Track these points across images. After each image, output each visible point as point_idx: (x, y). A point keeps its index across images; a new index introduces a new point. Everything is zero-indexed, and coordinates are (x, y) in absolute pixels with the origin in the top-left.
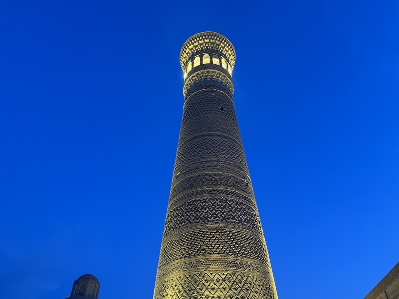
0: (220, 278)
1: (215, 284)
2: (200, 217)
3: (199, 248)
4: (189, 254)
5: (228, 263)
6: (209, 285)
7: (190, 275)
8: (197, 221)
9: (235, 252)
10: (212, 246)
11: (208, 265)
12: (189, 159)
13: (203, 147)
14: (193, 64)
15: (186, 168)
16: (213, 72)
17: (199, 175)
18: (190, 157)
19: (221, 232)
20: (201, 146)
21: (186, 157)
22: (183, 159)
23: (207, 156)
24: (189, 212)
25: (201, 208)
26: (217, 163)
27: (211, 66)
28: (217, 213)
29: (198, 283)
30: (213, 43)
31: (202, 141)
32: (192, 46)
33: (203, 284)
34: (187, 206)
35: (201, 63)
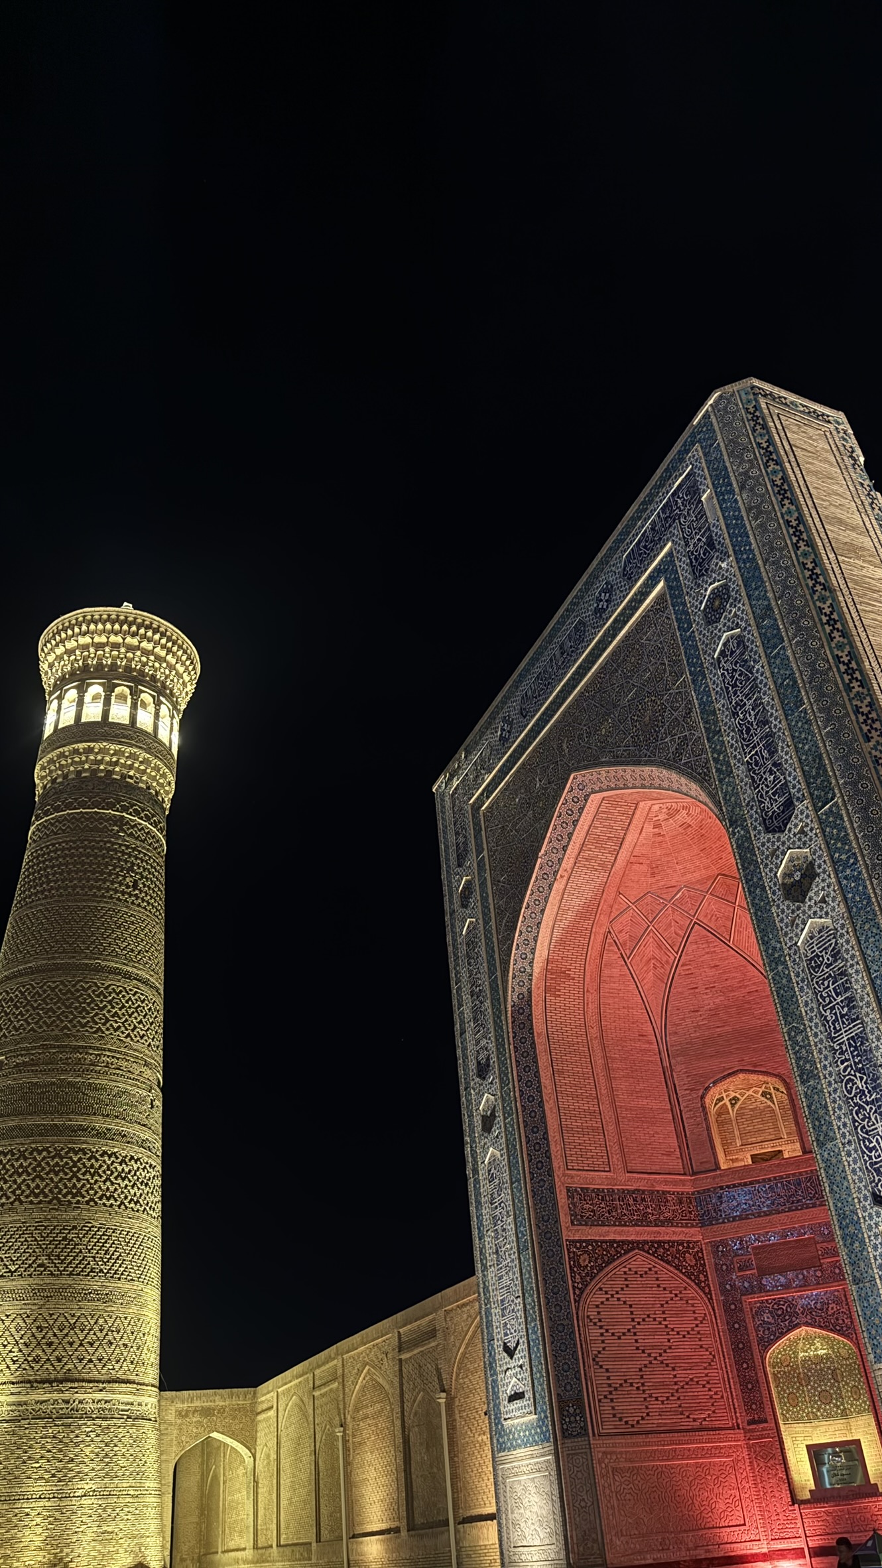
0: (66, 1324)
1: (55, 1335)
2: (42, 1192)
3: (34, 1261)
4: (10, 1271)
5: (85, 1294)
6: (43, 1338)
7: (7, 1316)
9: (101, 1271)
10: (59, 1259)
12: (32, 1029)
13: (73, 1003)
14: (80, 703)
15: (23, 1052)
16: (132, 756)
17: (54, 1083)
18: (36, 1023)
19: (81, 1230)
20: (68, 999)
21: (26, 1020)
22: (18, 1022)
23: (78, 1031)
24: (20, 1175)
25: (48, 1169)
26: (99, 1055)
27: (129, 733)
28: (79, 1186)
29: (23, 1332)
30: (146, 653)
31: (74, 986)
32: (86, 640)
33: (33, 1335)
34: (17, 1160)
35: (106, 714)
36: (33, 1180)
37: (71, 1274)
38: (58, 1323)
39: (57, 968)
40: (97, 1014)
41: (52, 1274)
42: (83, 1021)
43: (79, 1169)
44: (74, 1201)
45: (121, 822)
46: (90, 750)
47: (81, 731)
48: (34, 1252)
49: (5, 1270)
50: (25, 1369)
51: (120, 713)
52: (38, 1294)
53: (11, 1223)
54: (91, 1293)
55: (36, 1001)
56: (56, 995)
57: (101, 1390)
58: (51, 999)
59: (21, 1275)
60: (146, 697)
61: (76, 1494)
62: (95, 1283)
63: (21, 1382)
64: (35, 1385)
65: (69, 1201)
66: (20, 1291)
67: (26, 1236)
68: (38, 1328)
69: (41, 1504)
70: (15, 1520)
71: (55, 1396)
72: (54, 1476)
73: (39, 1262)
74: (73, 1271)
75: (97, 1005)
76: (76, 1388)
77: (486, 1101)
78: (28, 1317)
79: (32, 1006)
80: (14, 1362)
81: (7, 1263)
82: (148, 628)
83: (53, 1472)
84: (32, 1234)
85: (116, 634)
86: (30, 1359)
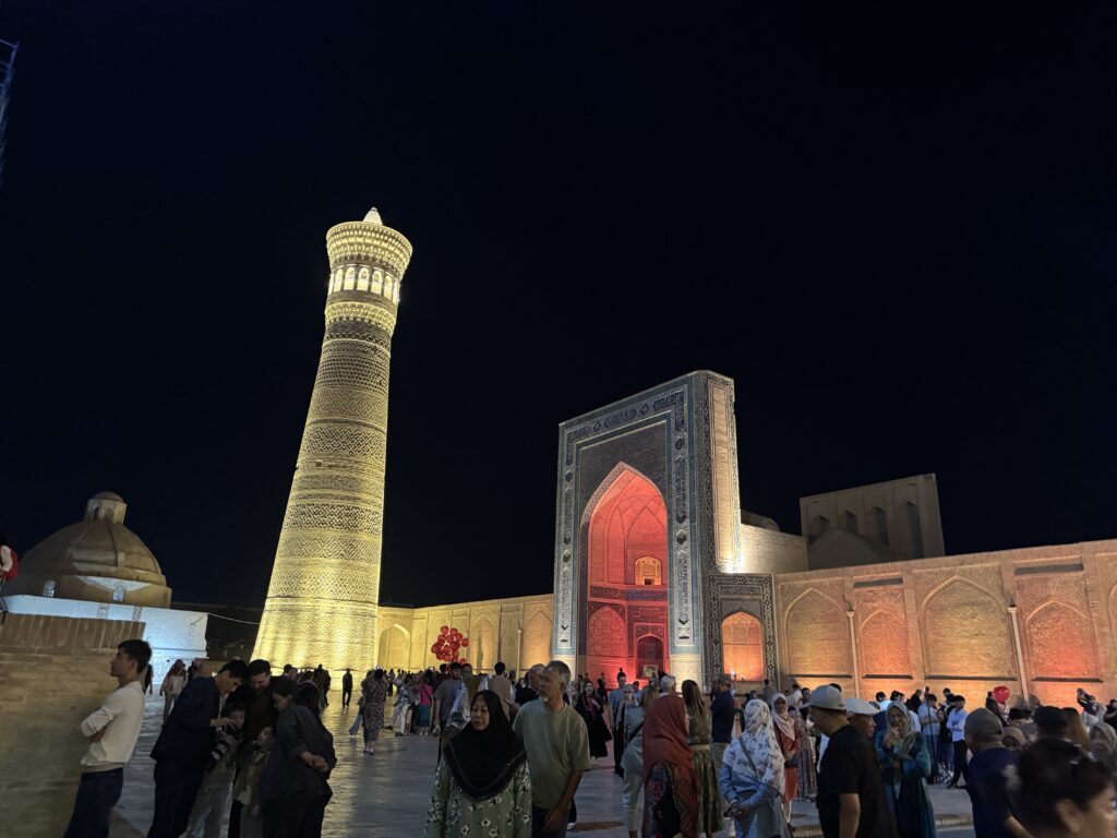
2: (342, 524)
3: (339, 552)
6: (342, 583)
10: (349, 553)
12: (335, 450)
13: (354, 440)
14: (357, 277)
15: (331, 460)
16: (381, 313)
17: (346, 477)
18: (337, 447)
19: (358, 542)
20: (352, 438)
22: (328, 444)
23: (357, 454)
27: (379, 300)
29: (334, 580)
30: (390, 252)
35: (370, 288)
36: (338, 518)
37: (353, 559)
38: (348, 578)
39: (347, 422)
41: (346, 558)
42: (359, 449)
43: (357, 516)
44: (355, 529)
45: (375, 349)
46: (361, 307)
47: (357, 295)
48: (339, 549)
49: (327, 555)
51: (376, 288)
52: (340, 566)
53: (328, 535)
55: (337, 437)
57: (363, 605)
59: (333, 557)
60: (388, 278)
63: (334, 599)
64: (339, 601)
65: (352, 529)
66: (333, 564)
67: (335, 542)
68: (340, 579)
70: (332, 649)
77: (567, 551)
78: (337, 574)
80: (331, 591)
81: (327, 552)
82: (393, 238)
85: (378, 239)
86: (337, 591)
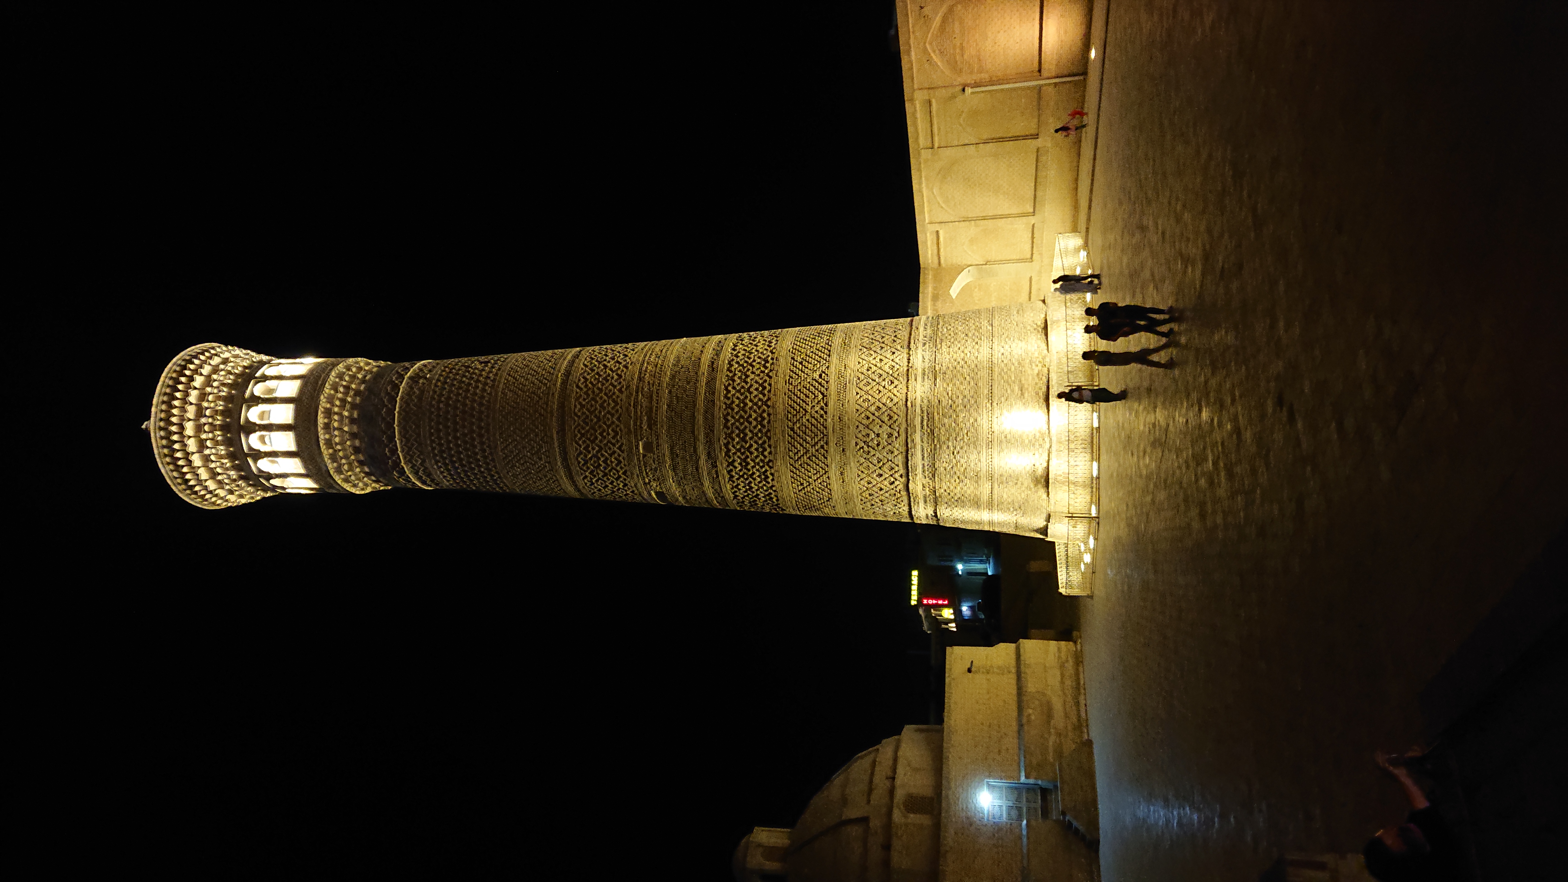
1: (875, 358)
3: (817, 381)
4: (823, 399)
5: (845, 345)
7: (857, 393)
8: (768, 388)
10: (816, 365)
11: (845, 368)
12: (618, 419)
13: (598, 388)
15: (638, 424)
17: (670, 392)
18: (613, 415)
19: (795, 354)
20: (593, 392)
21: (609, 427)
22: (608, 434)
23: (624, 380)
24: (746, 404)
25: (743, 384)
26: (648, 363)
28: (759, 360)
29: (871, 380)
30: (215, 371)
31: (581, 389)
32: (189, 428)
33: (874, 373)
34: (733, 409)
35: (287, 400)
36: (751, 393)
37: (829, 356)
38: (866, 358)
40: (611, 370)
41: (828, 368)
42: (616, 377)
43: (746, 362)
44: (771, 361)
45: (415, 379)
46: (328, 412)
47: (303, 423)
48: (809, 383)
49: (822, 402)
50: (898, 375)
52: (842, 374)
53: (784, 405)
54: (844, 343)
55: (592, 420)
56: (587, 403)
57: (918, 328)
58: (592, 406)
59: (826, 389)
60: (268, 373)
61: (991, 328)
62: (837, 341)
63: (908, 375)
64: (910, 365)
65: (771, 365)
66: (839, 388)
67: (796, 390)
68: (868, 370)
69: (996, 347)
70: (1005, 362)
71: (920, 351)
72: (977, 343)
73: (818, 377)
74: (826, 354)
75: (602, 370)
76: (915, 341)
78: (859, 379)
79: (596, 423)
80: (892, 382)
81: (816, 402)
82: (184, 368)
83: (974, 344)
84: (795, 386)
85: (187, 396)
86: (891, 372)
